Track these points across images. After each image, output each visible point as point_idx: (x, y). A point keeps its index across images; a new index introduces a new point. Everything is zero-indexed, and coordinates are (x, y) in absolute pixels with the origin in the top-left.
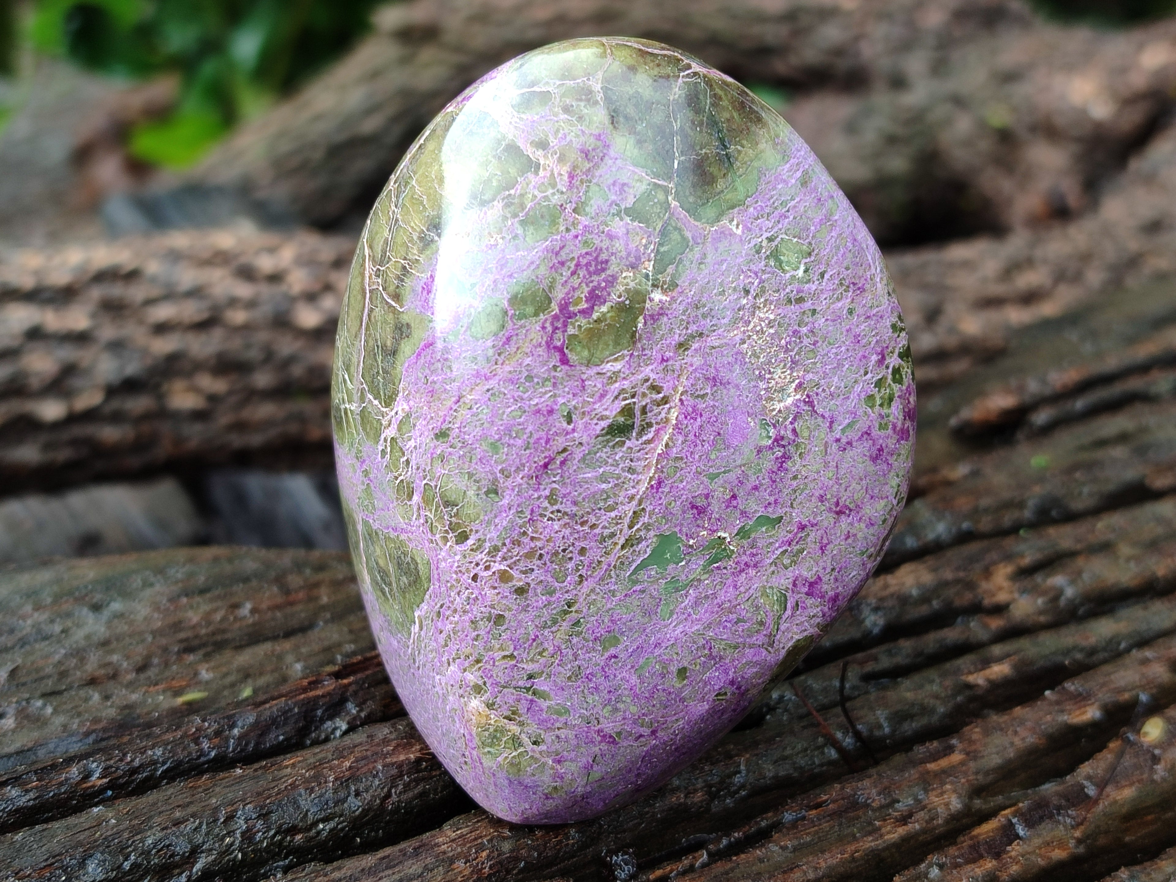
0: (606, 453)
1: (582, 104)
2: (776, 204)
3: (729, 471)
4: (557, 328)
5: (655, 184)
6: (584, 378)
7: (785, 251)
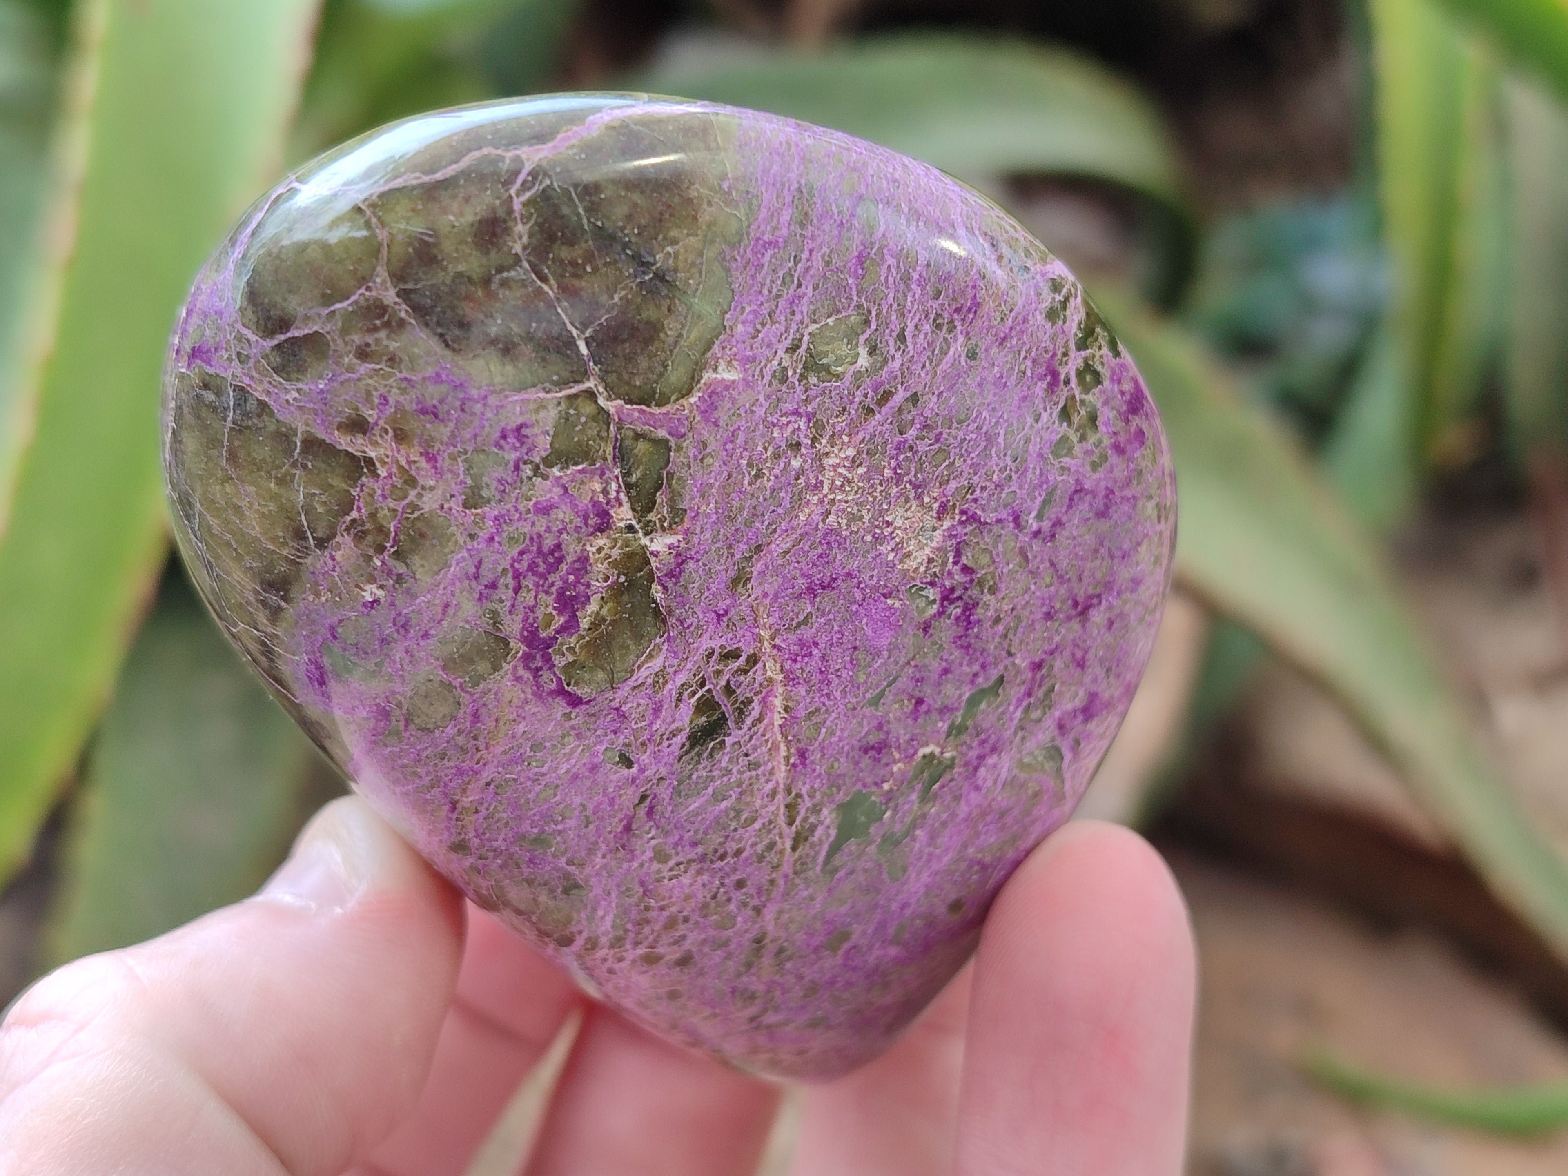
0: (704, 768)
1: (382, 334)
2: (774, 291)
3: (895, 680)
4: (538, 669)
5: (569, 397)
6: (617, 705)
7: (825, 348)
